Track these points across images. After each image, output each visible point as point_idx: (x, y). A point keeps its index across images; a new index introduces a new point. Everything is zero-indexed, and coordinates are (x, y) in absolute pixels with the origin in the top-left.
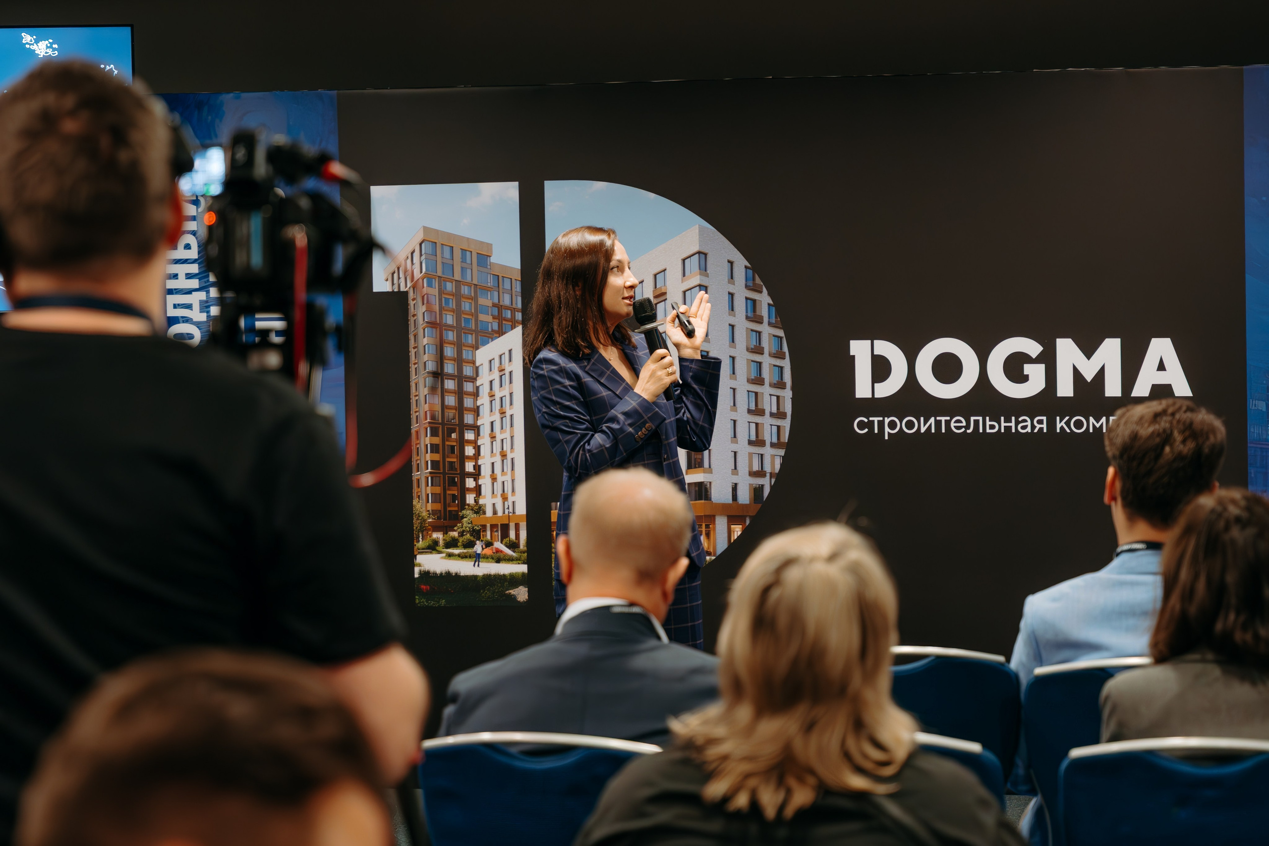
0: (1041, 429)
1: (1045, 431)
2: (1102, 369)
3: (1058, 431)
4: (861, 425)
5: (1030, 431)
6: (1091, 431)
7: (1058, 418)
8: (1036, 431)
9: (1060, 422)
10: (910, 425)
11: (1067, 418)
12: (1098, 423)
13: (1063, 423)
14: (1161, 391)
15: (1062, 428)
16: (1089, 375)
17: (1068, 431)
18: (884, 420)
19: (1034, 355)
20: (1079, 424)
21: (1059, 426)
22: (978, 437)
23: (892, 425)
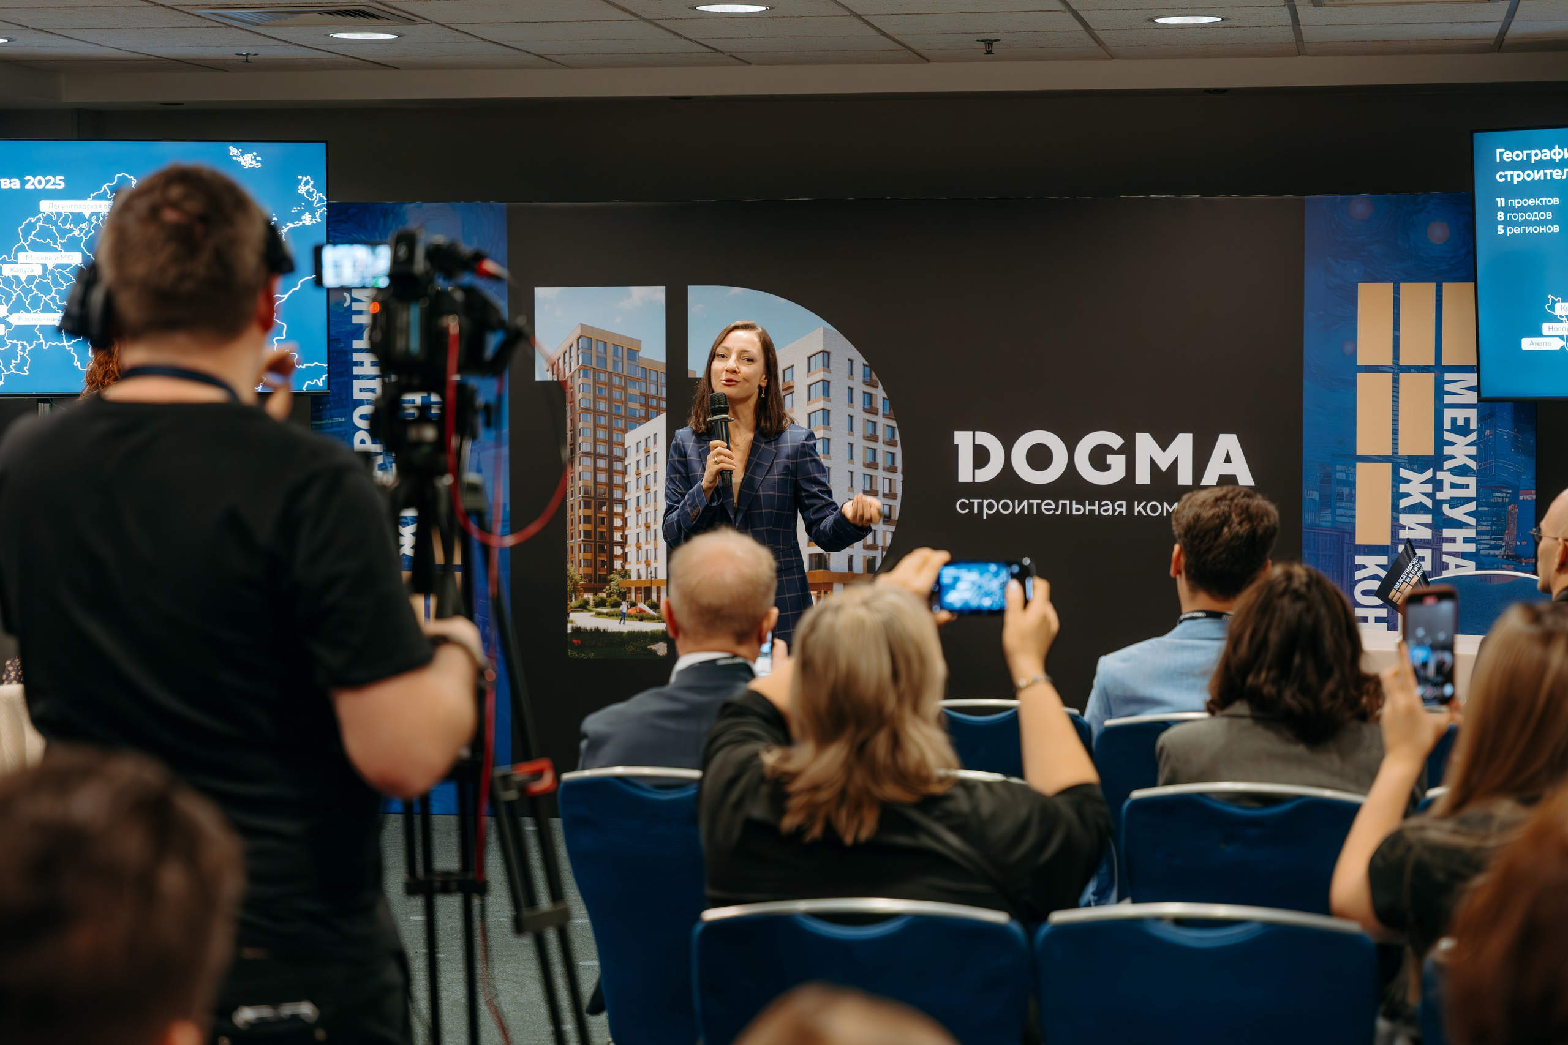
0: (1121, 512)
1: (1124, 514)
2: (1176, 461)
3: (1136, 514)
4: (963, 506)
5: (1111, 514)
6: (1165, 514)
7: (1136, 503)
8: (1116, 514)
9: (1138, 506)
10: (1006, 506)
11: (1144, 503)
12: (1171, 507)
13: (1140, 508)
14: (1227, 480)
15: (1139, 512)
16: (1164, 466)
17: (1145, 514)
18: (982, 503)
19: (1116, 448)
20: (1154, 508)
21: (1136, 510)
22: (1065, 519)
23: (990, 505)
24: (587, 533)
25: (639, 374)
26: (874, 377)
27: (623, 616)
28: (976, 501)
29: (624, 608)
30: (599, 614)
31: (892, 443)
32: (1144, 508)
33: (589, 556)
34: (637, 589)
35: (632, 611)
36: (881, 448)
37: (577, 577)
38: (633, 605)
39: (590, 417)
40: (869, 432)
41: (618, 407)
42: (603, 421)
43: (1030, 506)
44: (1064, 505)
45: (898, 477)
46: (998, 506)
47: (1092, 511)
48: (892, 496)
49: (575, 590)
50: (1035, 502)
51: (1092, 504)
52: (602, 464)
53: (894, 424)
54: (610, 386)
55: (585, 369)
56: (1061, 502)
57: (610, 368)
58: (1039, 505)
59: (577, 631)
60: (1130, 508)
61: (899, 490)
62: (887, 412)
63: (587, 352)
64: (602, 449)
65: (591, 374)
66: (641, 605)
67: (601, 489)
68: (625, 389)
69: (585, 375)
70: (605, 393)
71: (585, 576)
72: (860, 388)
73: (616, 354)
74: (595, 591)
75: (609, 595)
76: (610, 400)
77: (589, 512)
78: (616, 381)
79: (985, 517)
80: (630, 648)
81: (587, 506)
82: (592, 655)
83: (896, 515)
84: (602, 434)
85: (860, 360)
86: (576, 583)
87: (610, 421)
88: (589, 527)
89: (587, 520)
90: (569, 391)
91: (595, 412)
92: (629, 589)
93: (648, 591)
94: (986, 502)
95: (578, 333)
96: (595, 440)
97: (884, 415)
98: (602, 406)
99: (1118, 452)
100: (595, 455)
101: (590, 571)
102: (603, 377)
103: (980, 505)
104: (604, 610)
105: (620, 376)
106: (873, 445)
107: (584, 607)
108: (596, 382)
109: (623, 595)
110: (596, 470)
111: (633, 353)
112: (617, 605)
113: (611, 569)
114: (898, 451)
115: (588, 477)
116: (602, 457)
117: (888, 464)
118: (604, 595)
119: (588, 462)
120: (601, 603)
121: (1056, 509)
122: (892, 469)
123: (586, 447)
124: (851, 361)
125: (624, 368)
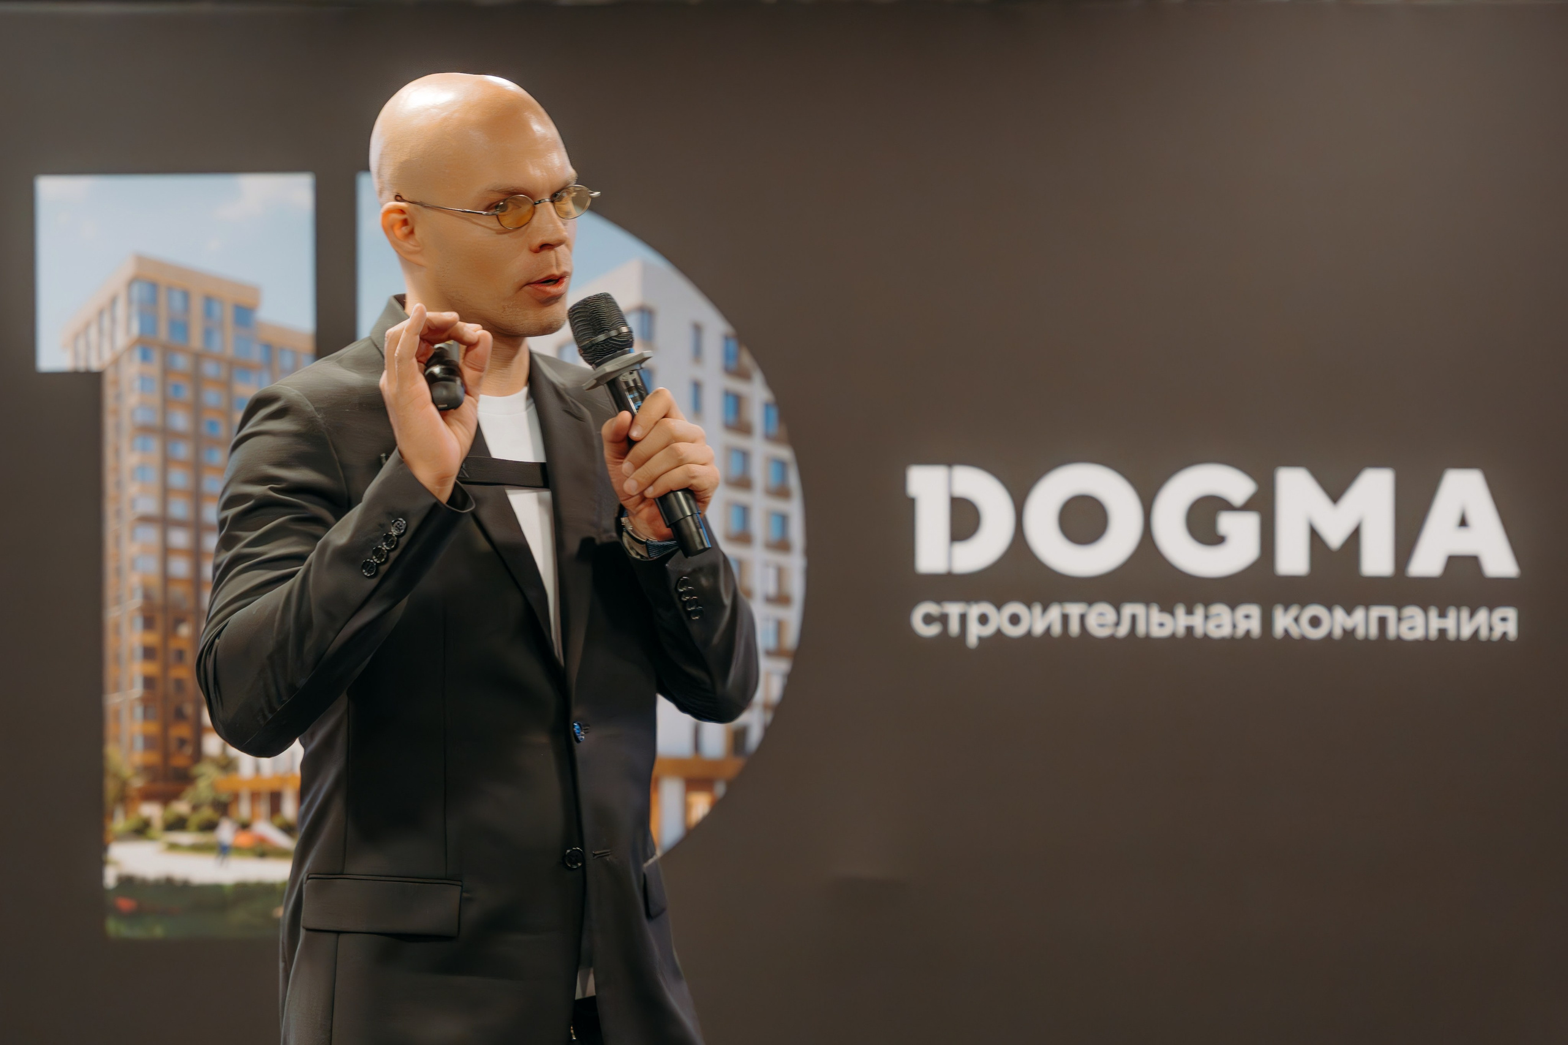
10: (1015, 620)
20: (1315, 622)
23: (983, 619)
24: (149, 682)
25: (256, 355)
26: (747, 359)
27: (223, 850)
28: (954, 610)
29: (226, 832)
30: (173, 847)
31: (782, 492)
32: (1296, 620)
33: (153, 728)
34: (255, 796)
35: (244, 839)
36: (760, 503)
37: (127, 771)
38: (245, 826)
39: (154, 445)
40: (735, 471)
41: (213, 424)
42: (183, 451)
43: (1065, 618)
44: (1134, 618)
45: (796, 563)
46: (999, 620)
47: (1190, 629)
48: (781, 599)
49: (125, 799)
50: (1074, 610)
51: (1190, 612)
52: (180, 538)
53: (785, 453)
54: (197, 379)
55: (144, 345)
56: (1128, 610)
57: (196, 341)
58: (1082, 618)
59: (128, 883)
60: (1267, 621)
61: (796, 587)
62: (774, 429)
63: (148, 310)
64: (179, 509)
65: (156, 356)
66: (265, 829)
67: (179, 592)
68: (226, 385)
69: (145, 357)
70: (186, 394)
71: (147, 769)
72: (716, 383)
73: (208, 312)
74: (165, 798)
75: (195, 808)
76: (196, 409)
77: (153, 638)
78: (210, 369)
79: (972, 640)
80: (239, 916)
81: (148, 623)
82: (158, 931)
83: (792, 637)
84: (179, 478)
85: (716, 327)
86: (124, 784)
87: (197, 452)
88: (153, 668)
89: (149, 653)
90: (109, 393)
91: (167, 434)
92: (236, 797)
93: (275, 799)
94: (975, 611)
95: (128, 270)
96: (166, 492)
97: (769, 438)
98: (180, 421)
99: (1247, 507)
100: (164, 522)
101: (154, 758)
102: (182, 362)
103: (963, 618)
104: (185, 838)
105: (218, 359)
106: (741, 497)
107: (142, 831)
108: (167, 371)
109: (223, 807)
110: (167, 552)
111: (244, 314)
112: (210, 826)
113: (198, 755)
114: (794, 509)
115: (151, 566)
116: (180, 524)
117: (775, 535)
118: (181, 807)
119: (150, 535)
120: (178, 824)
121: (1117, 624)
122: (782, 545)
123: (149, 505)
124: (698, 329)
125: (226, 343)
